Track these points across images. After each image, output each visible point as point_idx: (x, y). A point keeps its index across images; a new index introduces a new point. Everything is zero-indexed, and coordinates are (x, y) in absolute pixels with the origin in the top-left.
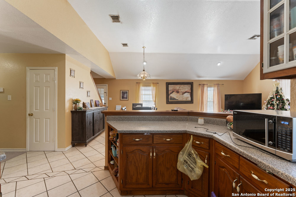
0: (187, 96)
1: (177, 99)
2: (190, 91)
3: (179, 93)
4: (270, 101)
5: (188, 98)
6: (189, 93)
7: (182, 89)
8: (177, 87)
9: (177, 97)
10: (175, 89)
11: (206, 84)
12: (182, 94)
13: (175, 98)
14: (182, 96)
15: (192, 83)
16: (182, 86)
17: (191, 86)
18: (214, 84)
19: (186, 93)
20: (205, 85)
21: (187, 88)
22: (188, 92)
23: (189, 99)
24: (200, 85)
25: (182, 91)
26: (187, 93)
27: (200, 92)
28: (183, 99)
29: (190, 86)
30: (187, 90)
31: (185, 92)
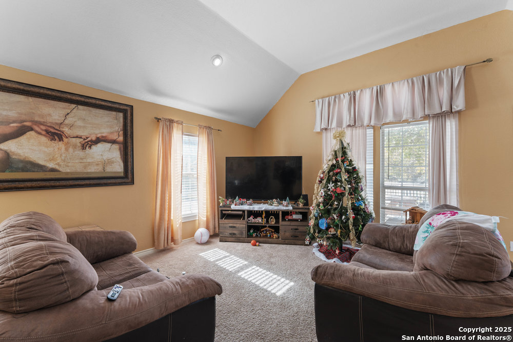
0: (105, 158)
1: (51, 165)
2: (121, 139)
3: (61, 139)
4: (331, 173)
5: (110, 162)
6: (116, 147)
7: (79, 123)
8: (53, 112)
9: (52, 159)
10: (37, 119)
11: (177, 122)
12: (83, 147)
13: (42, 162)
14: (81, 153)
15: (128, 108)
16: (82, 111)
17: (125, 118)
18: (199, 125)
19: (100, 145)
20: (175, 125)
21: (109, 124)
22: (113, 142)
23: (118, 168)
24: (158, 120)
25: (80, 133)
26: (109, 145)
27: (157, 143)
28: (85, 167)
29: (122, 120)
30: (104, 132)
31: (98, 141)
